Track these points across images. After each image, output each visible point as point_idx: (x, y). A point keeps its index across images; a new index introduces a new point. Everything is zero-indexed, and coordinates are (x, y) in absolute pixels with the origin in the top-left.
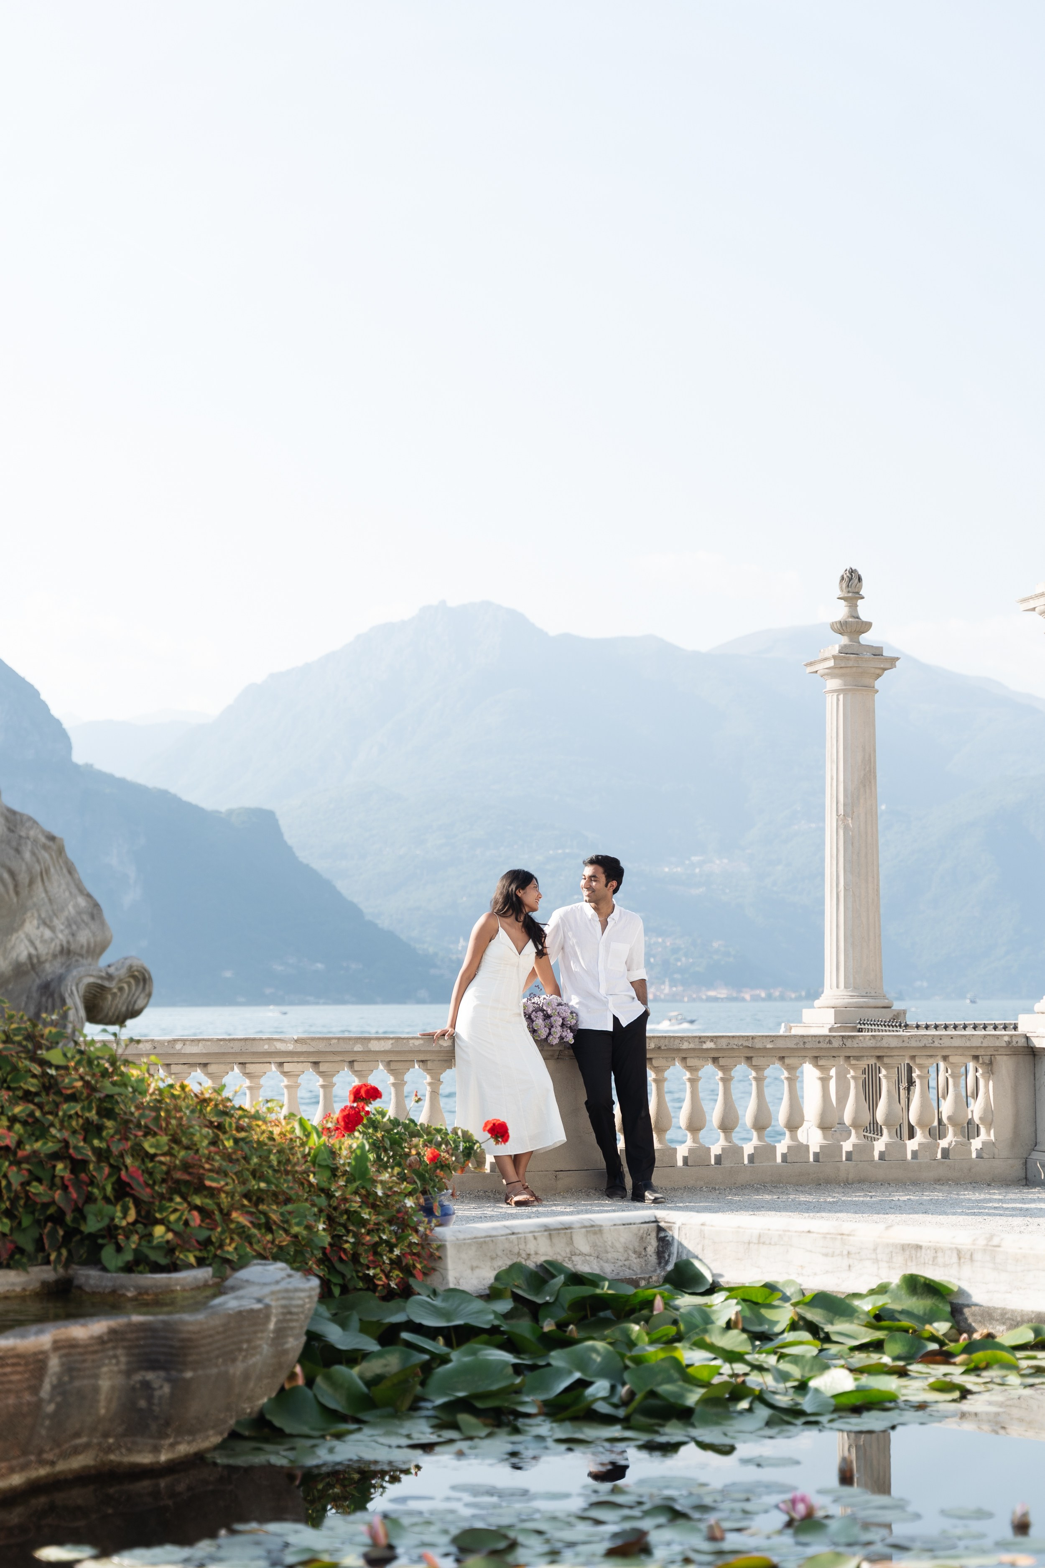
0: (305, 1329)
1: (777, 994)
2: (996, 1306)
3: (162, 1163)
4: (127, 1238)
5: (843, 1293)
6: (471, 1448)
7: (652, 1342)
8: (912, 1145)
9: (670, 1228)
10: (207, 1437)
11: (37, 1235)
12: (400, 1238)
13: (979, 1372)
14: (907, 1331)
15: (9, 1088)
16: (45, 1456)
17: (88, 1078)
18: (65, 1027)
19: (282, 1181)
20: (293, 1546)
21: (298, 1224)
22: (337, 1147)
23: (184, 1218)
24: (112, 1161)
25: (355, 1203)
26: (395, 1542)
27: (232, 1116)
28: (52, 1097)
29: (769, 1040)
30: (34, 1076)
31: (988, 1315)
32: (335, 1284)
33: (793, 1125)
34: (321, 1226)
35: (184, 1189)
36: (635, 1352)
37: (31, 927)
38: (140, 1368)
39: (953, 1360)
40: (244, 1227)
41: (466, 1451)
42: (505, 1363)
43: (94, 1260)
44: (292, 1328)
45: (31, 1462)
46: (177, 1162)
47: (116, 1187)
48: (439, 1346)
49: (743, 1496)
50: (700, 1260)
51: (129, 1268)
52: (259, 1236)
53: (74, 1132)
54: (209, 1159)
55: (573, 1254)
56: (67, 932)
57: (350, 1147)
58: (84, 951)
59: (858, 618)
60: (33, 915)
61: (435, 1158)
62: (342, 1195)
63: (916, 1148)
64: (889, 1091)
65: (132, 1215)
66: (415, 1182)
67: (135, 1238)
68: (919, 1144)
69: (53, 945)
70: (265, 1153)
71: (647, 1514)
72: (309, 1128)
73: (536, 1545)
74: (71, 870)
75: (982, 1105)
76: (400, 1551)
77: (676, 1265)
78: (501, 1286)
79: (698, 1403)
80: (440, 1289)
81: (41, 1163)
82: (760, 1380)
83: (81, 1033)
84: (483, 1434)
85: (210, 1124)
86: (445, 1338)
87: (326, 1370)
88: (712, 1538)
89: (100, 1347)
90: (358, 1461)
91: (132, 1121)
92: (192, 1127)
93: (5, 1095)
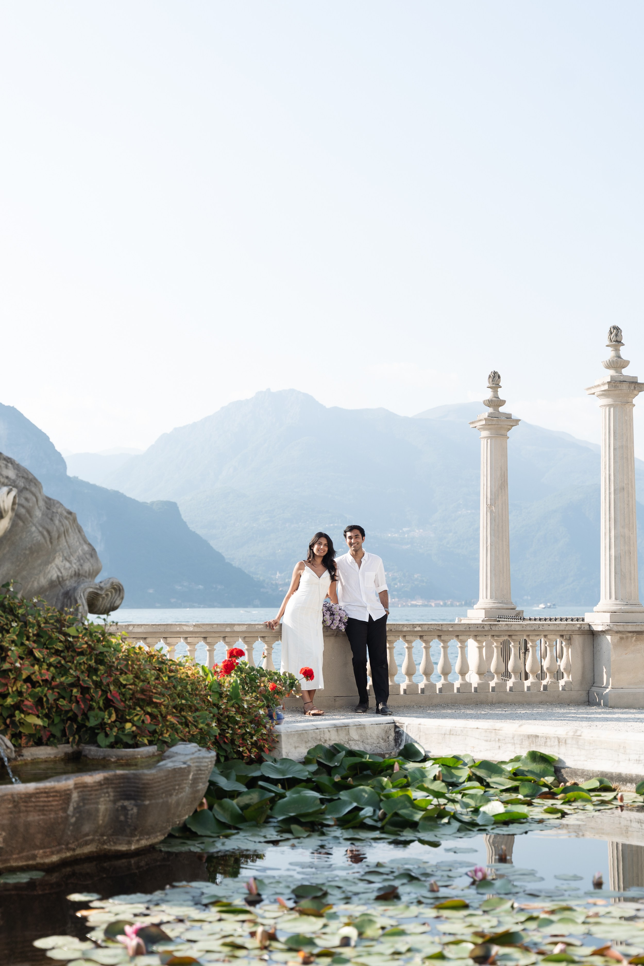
0: (208, 779)
1: (449, 603)
2: (579, 768)
3: (130, 689)
4: (111, 729)
5: (496, 761)
6: (299, 843)
7: (394, 787)
8: (527, 683)
9: (402, 726)
10: (157, 836)
11: (62, 728)
12: (256, 731)
13: (570, 803)
14: (530, 781)
15: (47, 648)
16: (70, 846)
17: (90, 643)
18: (77, 615)
19: (194, 699)
20: (206, 894)
21: (202, 723)
22: (223, 681)
23: (142, 719)
24: (103, 688)
25: (232, 712)
26: (261, 892)
27: (167, 664)
28: (70, 653)
29: (450, 626)
30: (61, 641)
31: (575, 773)
32: (222, 756)
33: (463, 672)
34: (214, 724)
35: (141, 703)
36: (385, 792)
37: (58, 561)
38: (121, 799)
39: (556, 797)
40: (173, 724)
41: (297, 845)
42: (316, 798)
43: (93, 741)
44: (201, 778)
45: (63, 849)
46: (138, 689)
47: (105, 702)
48: (279, 789)
49: (448, 868)
50: (418, 743)
51: (112, 746)
52: (182, 729)
53: (83, 672)
54: (155, 687)
55: (350, 740)
56: (78, 564)
57: (230, 681)
58: (87, 575)
59: (498, 398)
60: (60, 555)
61: (274, 688)
62: (225, 707)
63: (529, 685)
64: (515, 654)
65: (114, 717)
66: (263, 701)
67: (115, 729)
68: (531, 683)
69: (70, 571)
70: (185, 684)
71: (396, 878)
72: (207, 671)
73: (338, 894)
74: (80, 530)
75: (565, 662)
76: (264, 897)
77: (405, 746)
78: (311, 757)
79: (420, 819)
80: (278, 759)
81: (64, 689)
82: (453, 807)
83: (86, 619)
84: (305, 835)
85: (155, 668)
86: (281, 785)
87: (219, 801)
88: (432, 891)
89: (99, 788)
90: (238, 850)
91: (114, 666)
92: (145, 670)
93: (45, 651)
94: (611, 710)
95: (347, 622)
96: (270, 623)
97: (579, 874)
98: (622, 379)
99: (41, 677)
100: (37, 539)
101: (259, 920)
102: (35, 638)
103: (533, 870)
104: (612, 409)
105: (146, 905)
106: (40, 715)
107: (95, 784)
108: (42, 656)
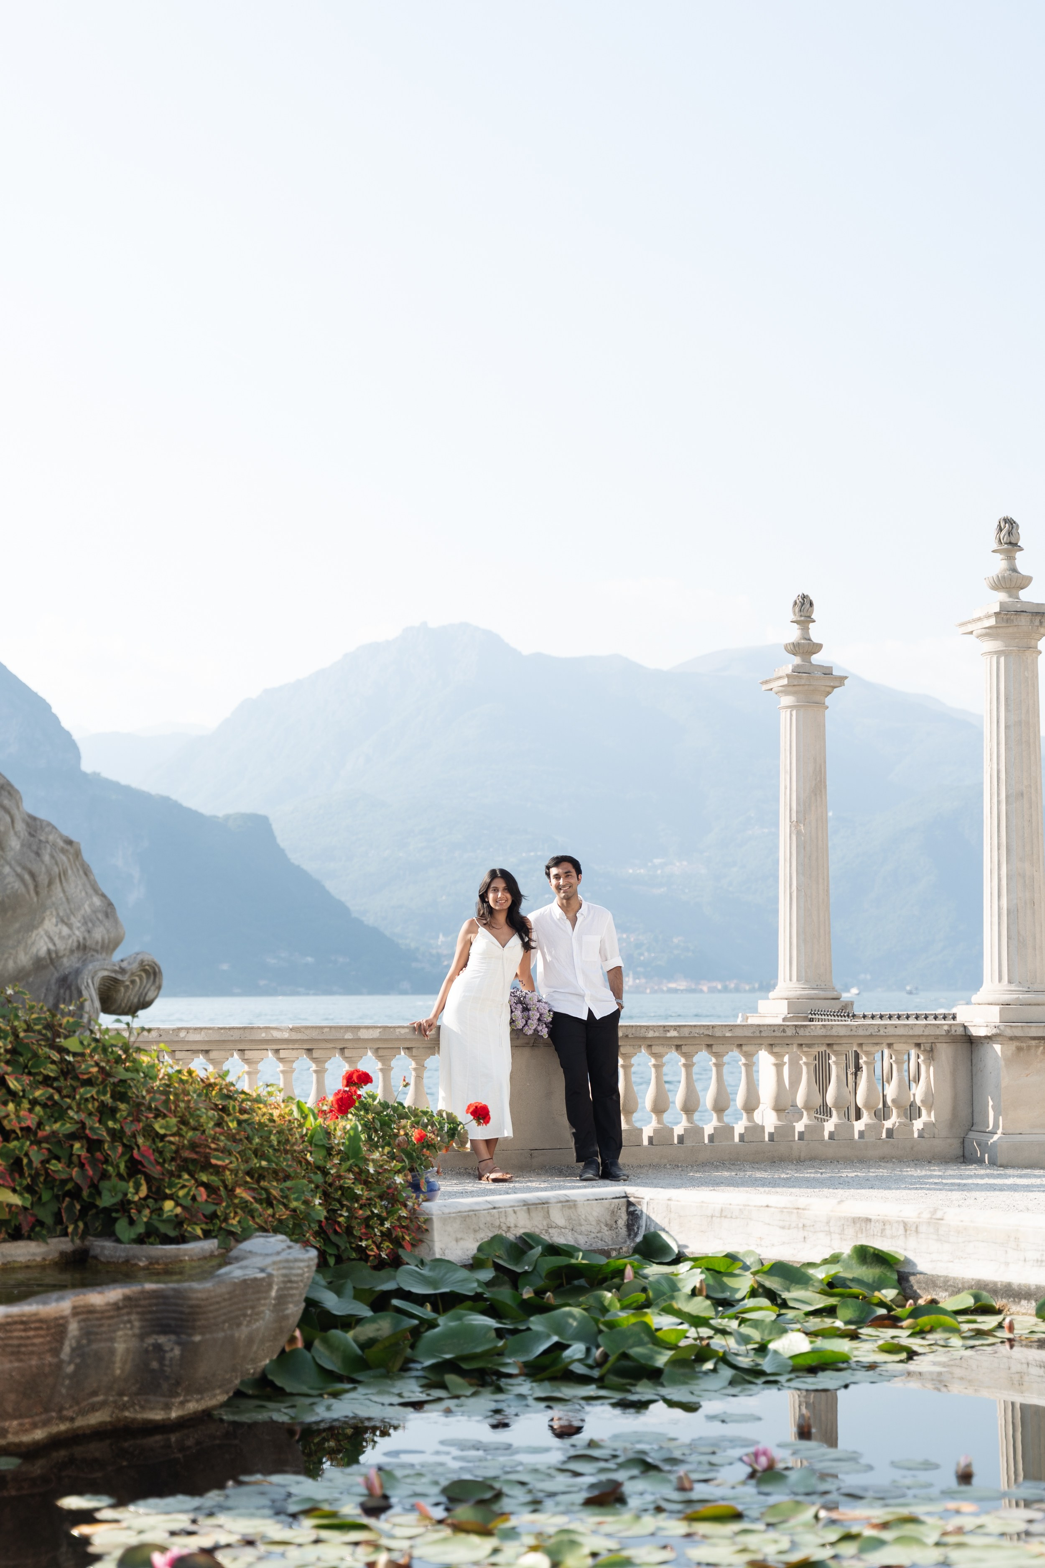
0: (304, 1296)
1: (732, 986)
2: (939, 1274)
3: (171, 1143)
4: (139, 1212)
5: (798, 1262)
6: (457, 1406)
7: (623, 1308)
8: (859, 1126)
9: (639, 1203)
10: (215, 1396)
11: (56, 1210)
12: (390, 1213)
13: (924, 1335)
14: (856, 1297)
15: (30, 1074)
16: (65, 1413)
17: (103, 1064)
18: (81, 1017)
19: (282, 1159)
20: (295, 1495)
21: (297, 1199)
22: (332, 1128)
23: (192, 1193)
24: (125, 1141)
25: (349, 1180)
26: (389, 1493)
27: (236, 1099)
28: (69, 1082)
29: (727, 1029)
30: (53, 1062)
31: (932, 1282)
32: (330, 1255)
33: (750, 1107)
34: (317, 1201)
35: (191, 1167)
36: (608, 1317)
37: (50, 924)
38: (153, 1332)
39: (900, 1324)
40: (246, 1202)
41: (454, 1409)
42: (489, 1328)
43: (109, 1233)
44: (292, 1295)
45: (52, 1418)
46: (186, 1142)
47: (129, 1164)
48: (427, 1312)
49: (710, 1450)
50: (667, 1232)
51: (140, 1240)
52: (261, 1210)
53: (90, 1114)
54: (215, 1139)
55: (549, 1226)
56: (83, 929)
57: (344, 1128)
58: (99, 947)
59: (810, 640)
60: (51, 914)
61: (421, 1138)
62: (336, 1172)
63: (863, 1128)
64: (838, 1077)
65: (144, 1191)
66: (404, 1161)
67: (147, 1212)
68: (866, 1125)
69: (70, 941)
70: (266, 1134)
71: (621, 1466)
72: (306, 1111)
73: (521, 1495)
74: (87, 872)
75: (924, 1089)
76: (394, 1500)
77: (645, 1237)
78: (483, 1257)
79: (666, 1364)
80: (427, 1259)
81: (59, 1142)
82: (723, 1342)
83: (96, 1023)
84: (469, 1393)
85: (216, 1107)
86: (432, 1304)
87: (323, 1334)
88: (682, 1489)
89: (115, 1313)
90: (354, 1418)
91: (143, 1104)
92: (199, 1109)
93: (26, 1079)
94: (1001, 1171)
95: (551, 1023)
96: (420, 1025)
97: (933, 1459)
98: (1019, 607)
99: (19, 1123)
100: (12, 888)
101: (385, 1542)
102: (8, 1056)
103: (855, 1452)
104: (1002, 659)
105: (191, 1516)
106: (18, 1188)
107: (108, 1308)
108: (20, 1088)
